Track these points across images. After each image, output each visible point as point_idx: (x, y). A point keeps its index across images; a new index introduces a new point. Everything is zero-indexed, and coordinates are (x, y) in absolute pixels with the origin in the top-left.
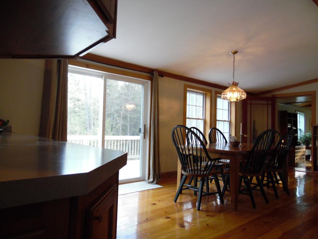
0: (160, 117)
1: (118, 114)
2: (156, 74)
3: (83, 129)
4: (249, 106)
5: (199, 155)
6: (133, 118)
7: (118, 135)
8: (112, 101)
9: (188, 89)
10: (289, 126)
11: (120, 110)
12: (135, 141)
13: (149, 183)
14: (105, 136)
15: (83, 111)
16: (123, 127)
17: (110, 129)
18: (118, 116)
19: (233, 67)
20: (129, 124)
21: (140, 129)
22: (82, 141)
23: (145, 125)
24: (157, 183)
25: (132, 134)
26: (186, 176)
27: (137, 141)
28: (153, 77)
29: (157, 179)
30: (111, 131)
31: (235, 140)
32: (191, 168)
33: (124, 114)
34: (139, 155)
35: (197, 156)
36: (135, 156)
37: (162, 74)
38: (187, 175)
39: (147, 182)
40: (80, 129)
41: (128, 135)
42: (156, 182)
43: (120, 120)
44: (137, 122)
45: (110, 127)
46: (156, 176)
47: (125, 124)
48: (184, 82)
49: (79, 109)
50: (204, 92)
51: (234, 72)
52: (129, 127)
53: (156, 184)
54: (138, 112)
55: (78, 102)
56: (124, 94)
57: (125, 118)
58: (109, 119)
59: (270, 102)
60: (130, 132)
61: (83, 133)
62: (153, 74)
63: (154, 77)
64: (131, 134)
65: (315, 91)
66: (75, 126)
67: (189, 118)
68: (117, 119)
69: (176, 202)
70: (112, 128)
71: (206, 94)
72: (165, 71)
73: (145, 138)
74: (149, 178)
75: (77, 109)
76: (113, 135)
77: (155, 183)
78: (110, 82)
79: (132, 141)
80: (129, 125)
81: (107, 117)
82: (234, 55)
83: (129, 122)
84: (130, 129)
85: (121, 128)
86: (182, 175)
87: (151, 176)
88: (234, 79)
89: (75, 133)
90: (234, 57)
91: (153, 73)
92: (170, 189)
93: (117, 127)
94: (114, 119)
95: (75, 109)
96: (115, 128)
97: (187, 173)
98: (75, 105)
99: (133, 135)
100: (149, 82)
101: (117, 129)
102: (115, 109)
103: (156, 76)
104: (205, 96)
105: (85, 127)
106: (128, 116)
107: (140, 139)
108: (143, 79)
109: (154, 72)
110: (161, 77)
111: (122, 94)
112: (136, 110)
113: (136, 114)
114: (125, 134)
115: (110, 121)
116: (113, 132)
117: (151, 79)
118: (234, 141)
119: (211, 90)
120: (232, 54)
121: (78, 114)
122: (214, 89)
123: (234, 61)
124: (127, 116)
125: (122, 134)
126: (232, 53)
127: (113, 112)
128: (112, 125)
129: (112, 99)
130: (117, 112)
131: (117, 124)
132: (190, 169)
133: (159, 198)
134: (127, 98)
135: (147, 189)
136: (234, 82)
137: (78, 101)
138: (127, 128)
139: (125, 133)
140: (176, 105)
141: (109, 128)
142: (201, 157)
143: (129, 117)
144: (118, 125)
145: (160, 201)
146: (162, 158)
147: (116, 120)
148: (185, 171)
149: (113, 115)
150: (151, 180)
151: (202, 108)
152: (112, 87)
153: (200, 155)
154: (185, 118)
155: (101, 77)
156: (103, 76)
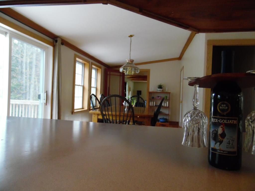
2: (59, 41)
9: (77, 59)
14: (11, 100)
21: (39, 95)
62: (57, 41)
63: (57, 44)
65: (149, 70)
71: (85, 64)
73: (46, 104)
82: (131, 38)
104: (84, 66)
122: (91, 61)
126: (129, 36)
136: (131, 60)
154: (74, 85)
156: (6, 33)
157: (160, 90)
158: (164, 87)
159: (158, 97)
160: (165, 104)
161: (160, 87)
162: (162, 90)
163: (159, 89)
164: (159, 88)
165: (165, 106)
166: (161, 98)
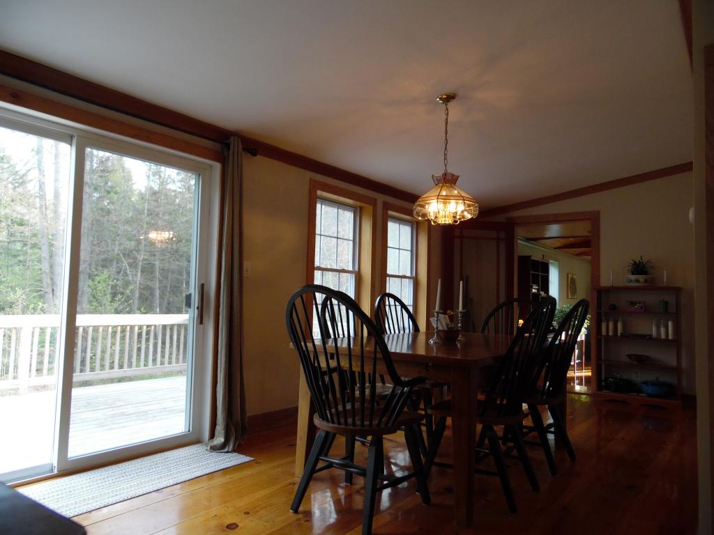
0: (247, 265)
1: (131, 261)
2: (235, 144)
3: (34, 297)
4: (457, 242)
5: (356, 369)
6: (168, 270)
7: (129, 312)
8: (115, 227)
9: (319, 193)
10: (534, 290)
11: (137, 251)
12: (172, 327)
13: (214, 449)
15: (36, 251)
16: (144, 292)
17: (109, 297)
18: (130, 265)
19: (444, 135)
20: (158, 284)
21: (188, 297)
22: (14, 331)
23: (202, 286)
24: (238, 449)
25: (167, 308)
26: (327, 433)
27: (179, 326)
28: (228, 154)
29: (236, 439)
30: (111, 302)
31: (447, 325)
32: (337, 409)
33: (144, 260)
34: (184, 362)
35: (353, 373)
36: (175, 366)
37: (254, 146)
38: (328, 430)
39: (209, 448)
40: (24, 297)
41: (155, 313)
42: (234, 447)
43: (136, 275)
44: (178, 279)
45: (110, 290)
46: (233, 429)
47: (148, 286)
48: (308, 175)
49: (23, 247)
50: (358, 204)
51: (446, 149)
52: (157, 292)
53: (234, 451)
54: (181, 256)
55: (21, 228)
56: (146, 211)
57: (148, 270)
58: (106, 271)
59: (502, 235)
60: (160, 305)
61: (33, 309)
62: (228, 146)
63: (231, 152)
64: (164, 309)
65: (598, 212)
66: (9, 289)
67: (319, 268)
68: (128, 272)
69: (296, 511)
70: (114, 295)
71: (361, 208)
72: (261, 140)
73: (201, 322)
74: (212, 436)
75: (18, 246)
76: (117, 312)
77: (231, 448)
78: (96, 156)
79: (164, 327)
80: (159, 288)
81: (102, 267)
82: (446, 105)
83: (159, 280)
84: (161, 297)
85: (137, 295)
86: (312, 429)
87: (220, 428)
88: (446, 166)
89: (11, 307)
90: (447, 109)
91: (228, 142)
92: (276, 464)
93: (128, 292)
94: (119, 272)
95: (12, 246)
96: (122, 294)
97: (331, 425)
98: (11, 235)
99: (168, 311)
100: (217, 166)
101: (128, 297)
102: (122, 247)
103: (236, 152)
104: (359, 213)
105: (40, 293)
106: (157, 267)
107: (187, 322)
108: (198, 155)
109: (232, 138)
110: (249, 154)
111: (141, 212)
112: (177, 252)
113: (178, 260)
114: (149, 309)
115: (109, 277)
116: (115, 305)
117: (222, 158)
118: (446, 329)
119: (376, 200)
120: (441, 102)
121: (21, 258)
122: (381, 198)
123: (447, 119)
124: (154, 265)
125: (139, 309)
126: (441, 99)
127: (118, 255)
128: (114, 287)
129: (116, 222)
130: (128, 254)
131: (127, 284)
132: (333, 410)
133: (244, 502)
134: (153, 222)
135: (208, 472)
136: (445, 174)
137: (21, 224)
138: (152, 294)
139: (147, 306)
140: (289, 233)
141: (105, 295)
142: (362, 374)
143: (159, 268)
144: (131, 287)
145: (248, 513)
146: (251, 377)
147: (126, 273)
148: (324, 417)
149: (117, 263)
150: (220, 439)
151: (351, 243)
152: (116, 193)
153: (359, 370)
154: (310, 268)
155: (68, 138)
156: (72, 137)
157: (637, 281)
158: (653, 267)
159: (633, 303)
160: (663, 330)
161: (639, 268)
162: (646, 281)
163: (633, 277)
164: (633, 274)
165: (663, 337)
166: (641, 308)
